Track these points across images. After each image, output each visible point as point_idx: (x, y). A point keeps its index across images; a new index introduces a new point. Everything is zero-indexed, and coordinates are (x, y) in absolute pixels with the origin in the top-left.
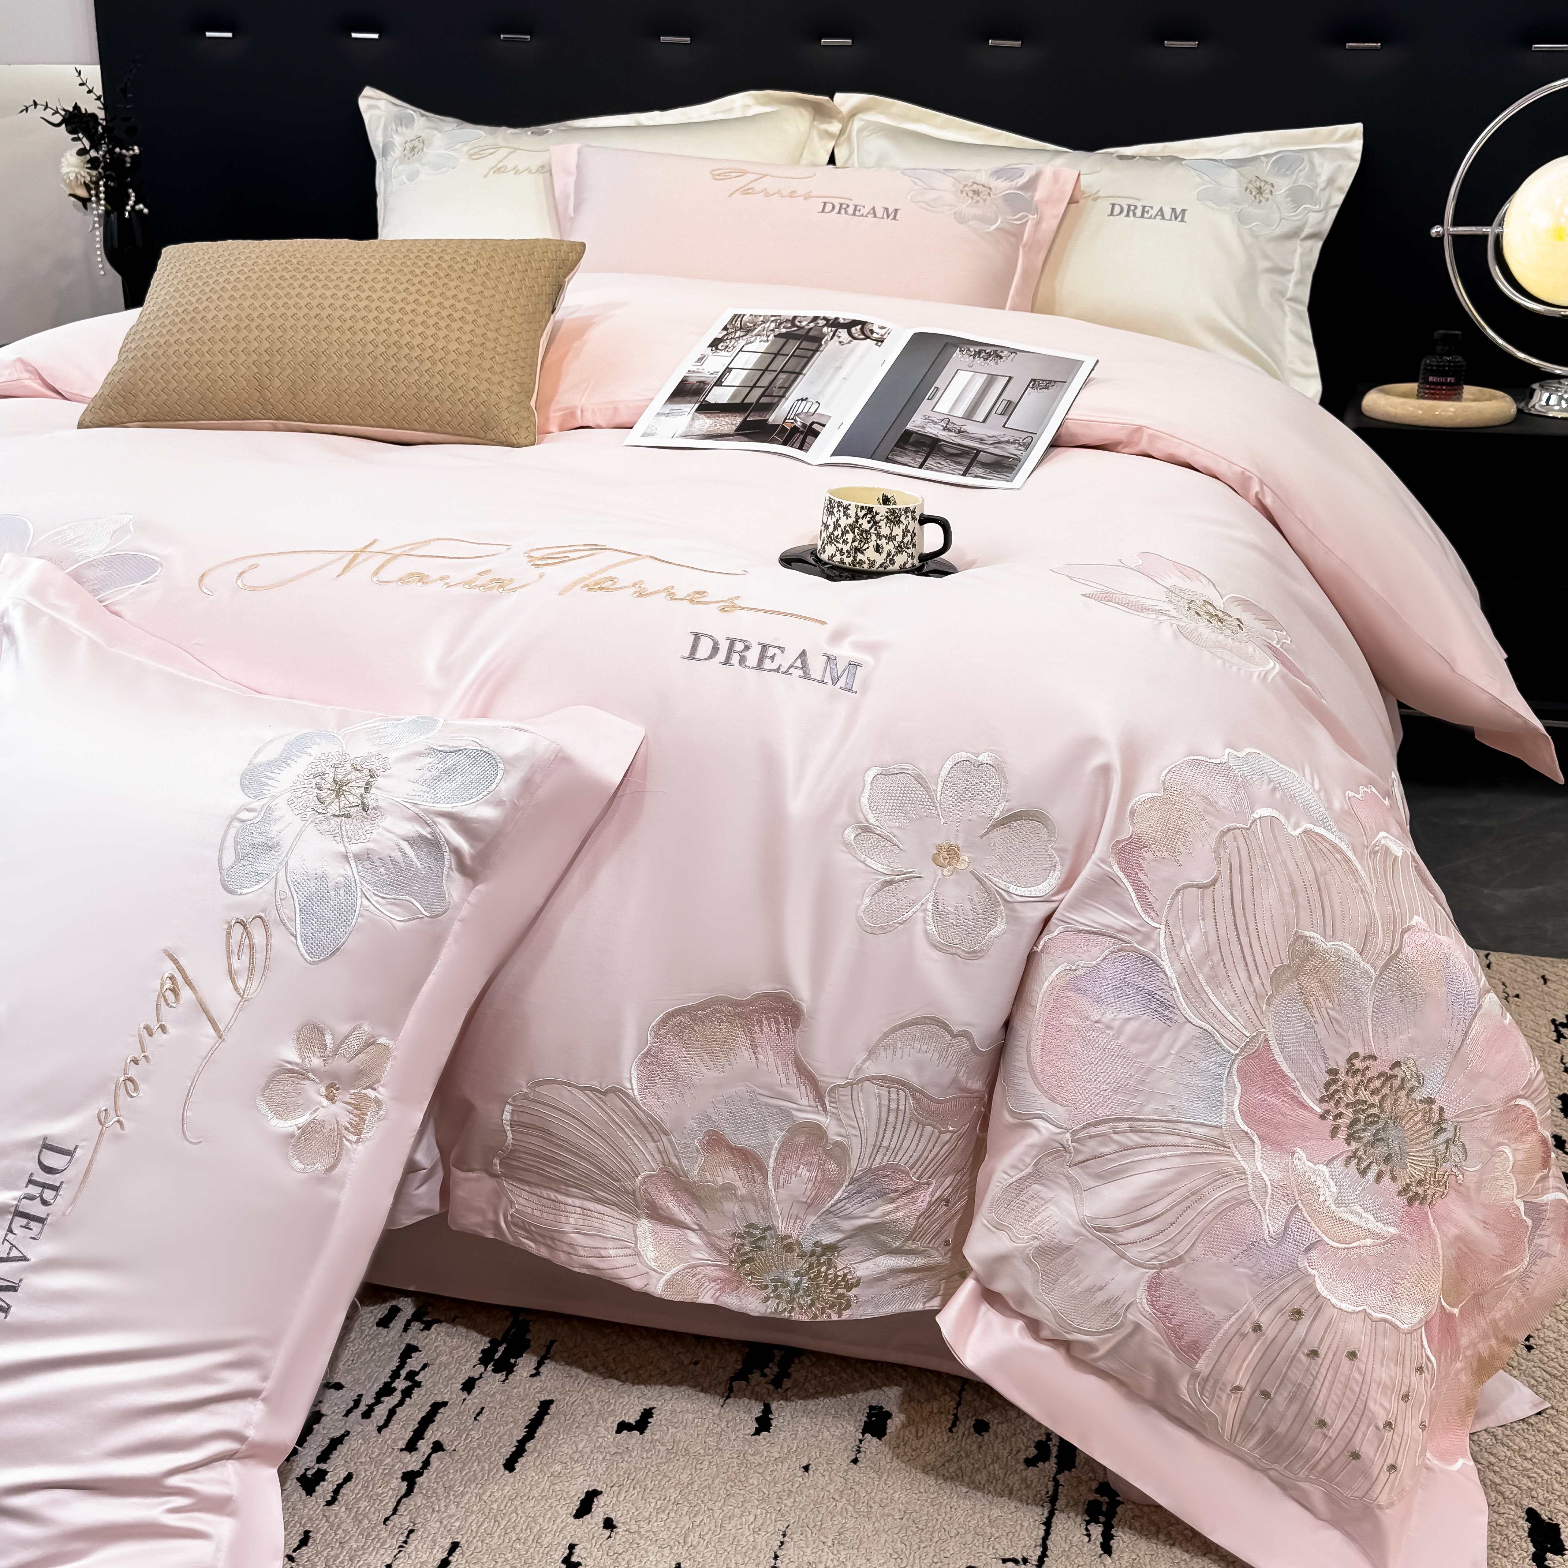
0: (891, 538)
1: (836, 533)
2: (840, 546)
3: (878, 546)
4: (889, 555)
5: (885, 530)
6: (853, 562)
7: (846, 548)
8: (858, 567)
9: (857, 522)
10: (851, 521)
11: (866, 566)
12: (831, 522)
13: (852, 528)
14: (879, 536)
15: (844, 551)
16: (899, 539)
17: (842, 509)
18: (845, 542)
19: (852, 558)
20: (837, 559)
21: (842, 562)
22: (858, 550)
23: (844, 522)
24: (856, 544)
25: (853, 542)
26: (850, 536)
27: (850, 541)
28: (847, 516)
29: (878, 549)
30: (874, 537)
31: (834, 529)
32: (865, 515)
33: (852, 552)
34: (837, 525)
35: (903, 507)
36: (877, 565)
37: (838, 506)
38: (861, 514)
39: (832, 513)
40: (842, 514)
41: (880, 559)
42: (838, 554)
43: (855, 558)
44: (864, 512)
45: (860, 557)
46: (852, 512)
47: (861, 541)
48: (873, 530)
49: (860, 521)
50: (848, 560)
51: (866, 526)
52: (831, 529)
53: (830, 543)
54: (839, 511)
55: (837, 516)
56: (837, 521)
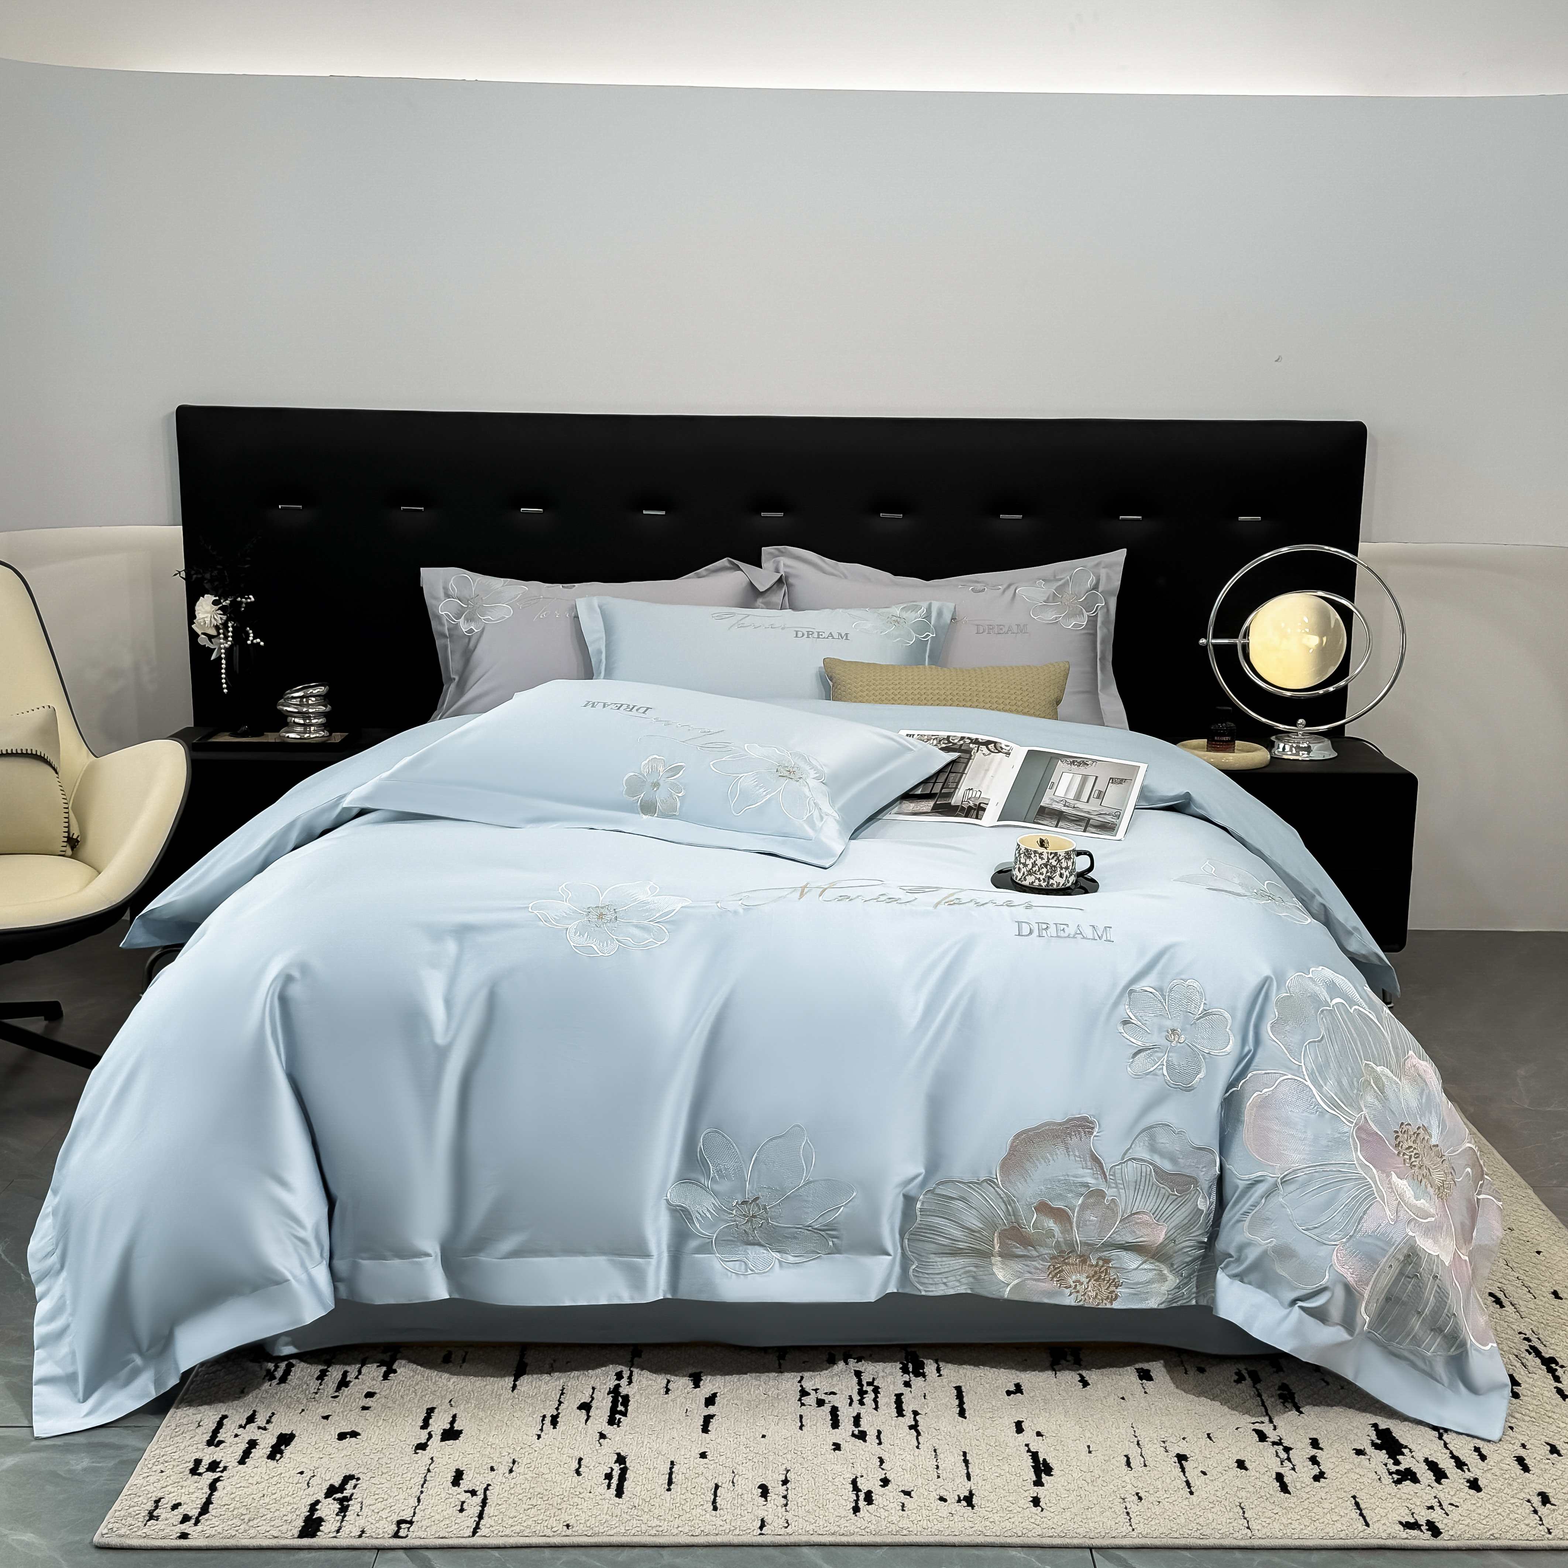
0: (1067, 868)
1: (1034, 869)
2: (1038, 876)
3: (1061, 874)
5: (1064, 865)
6: (1047, 885)
7: (1042, 877)
8: (1050, 887)
9: (1048, 861)
10: (1044, 861)
11: (1055, 886)
12: (1029, 862)
13: (1046, 865)
14: (1061, 868)
15: (1041, 879)
16: (1070, 868)
17: (1037, 855)
18: (1042, 874)
19: (1046, 883)
20: (1037, 883)
21: (1040, 885)
22: (1050, 878)
23: (1039, 862)
24: (1049, 874)
25: (1047, 872)
26: (1044, 870)
27: (1045, 873)
28: (1042, 859)
29: (1061, 875)
30: (1059, 869)
31: (1033, 867)
32: (1053, 857)
33: (1047, 879)
34: (1034, 864)
36: (1060, 887)
38: (1050, 857)
39: (1030, 858)
40: (1038, 858)
41: (1062, 881)
42: (1037, 881)
43: (1048, 883)
44: (1053, 855)
45: (1051, 881)
46: (1045, 856)
47: (1051, 872)
48: (1058, 865)
49: (1050, 861)
50: (1044, 884)
51: (1054, 863)
52: (1030, 867)
53: (1031, 875)
54: (1035, 856)
55: (1034, 859)
56: (1035, 862)
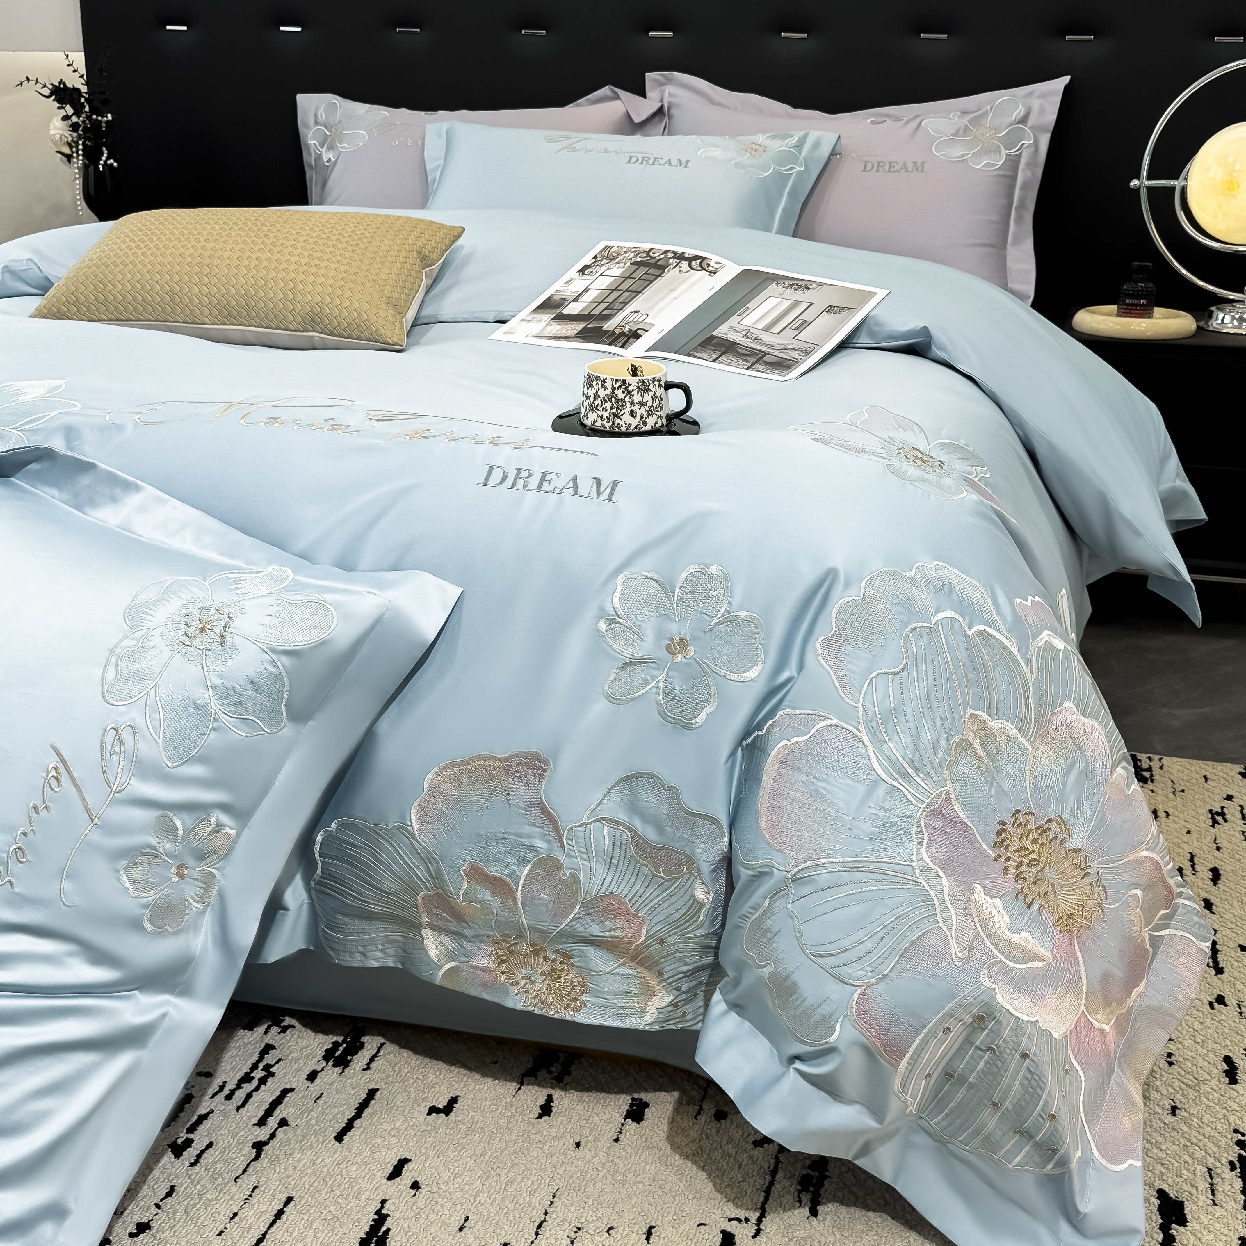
0: (642, 404)
1: (596, 403)
2: (600, 413)
3: (632, 411)
4: (641, 418)
5: (637, 398)
6: (612, 426)
7: (606, 415)
8: (617, 430)
9: (613, 392)
10: (608, 392)
11: (623, 428)
12: (591, 393)
13: (610, 397)
15: (604, 417)
16: (649, 404)
17: (600, 383)
18: (605, 410)
19: (611, 423)
20: (599, 424)
21: (603, 426)
22: (615, 416)
23: (602, 393)
24: (614, 411)
25: (612, 409)
26: (608, 405)
27: (609, 408)
28: (605, 388)
29: (632, 414)
30: (628, 404)
31: (595, 399)
32: (620, 386)
33: (611, 418)
34: (596, 396)
35: (651, 377)
36: (632, 427)
37: (597, 380)
38: (616, 386)
39: (592, 386)
40: (600, 386)
41: (634, 422)
42: (599, 420)
43: (614, 422)
44: (619, 384)
45: (618, 421)
46: (609, 384)
47: (617, 408)
49: (616, 392)
50: (608, 425)
51: (621, 396)
52: (592, 399)
53: (592, 410)
54: (597, 383)
55: (596, 388)
56: (597, 392)
